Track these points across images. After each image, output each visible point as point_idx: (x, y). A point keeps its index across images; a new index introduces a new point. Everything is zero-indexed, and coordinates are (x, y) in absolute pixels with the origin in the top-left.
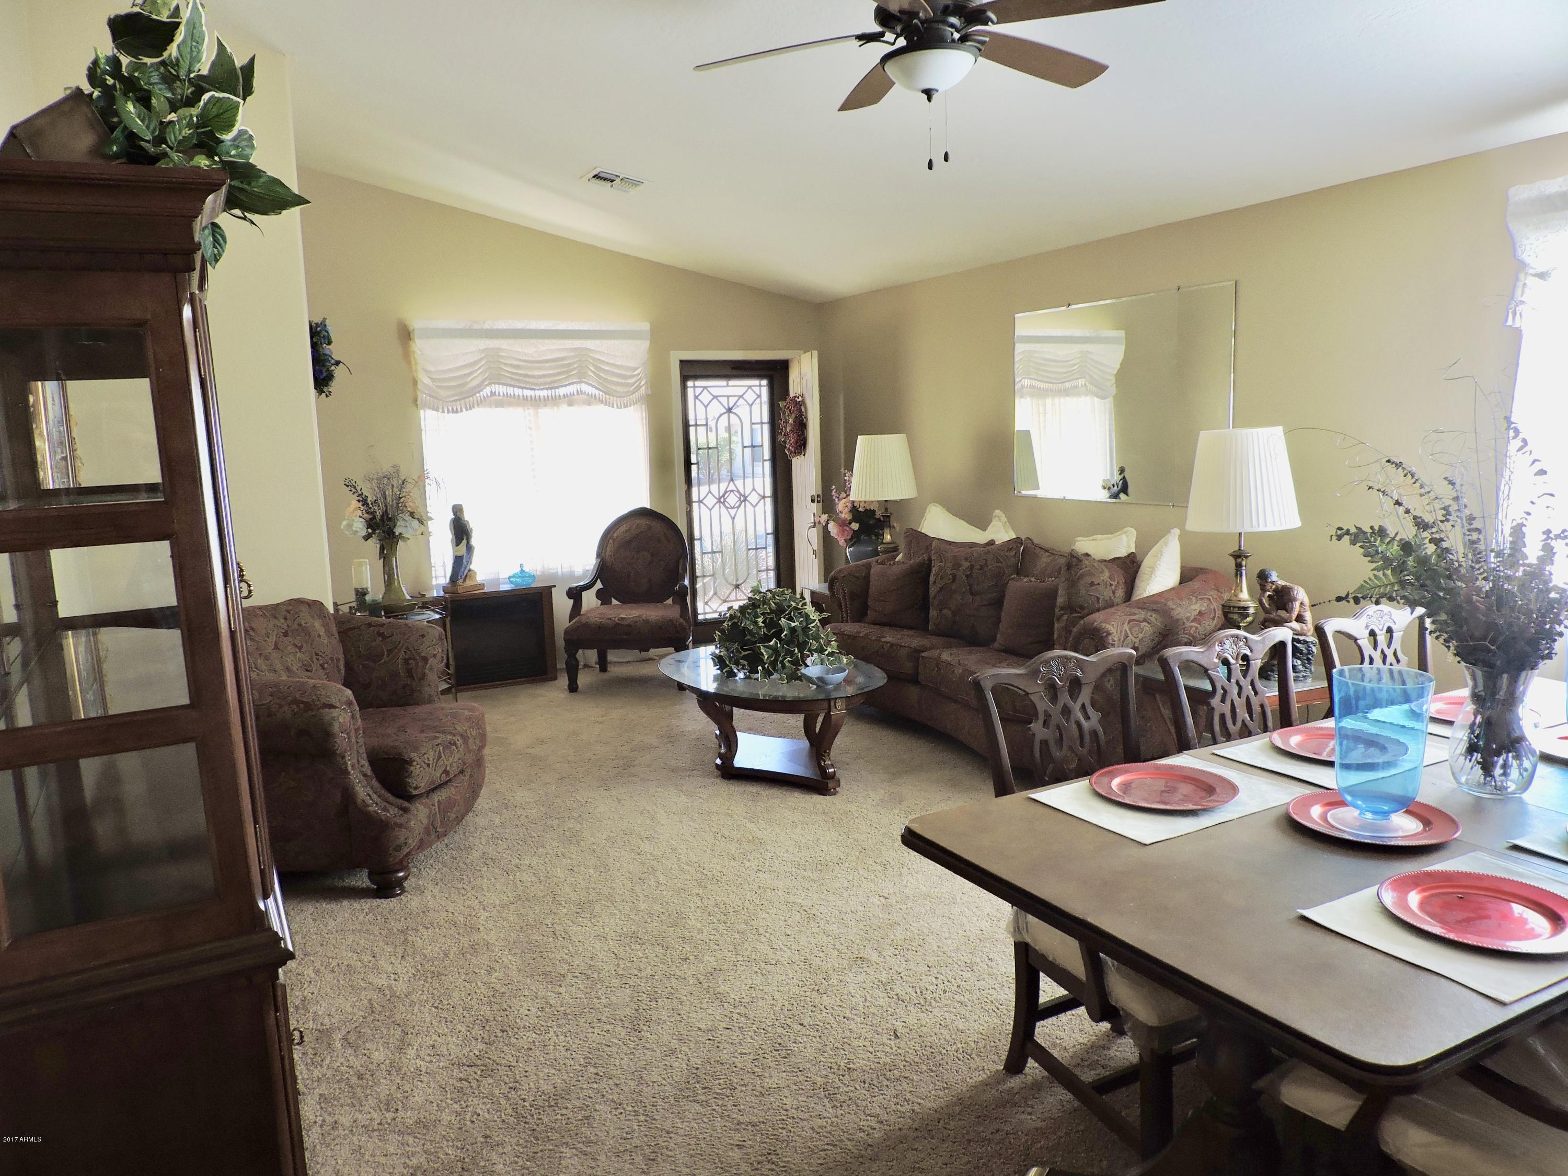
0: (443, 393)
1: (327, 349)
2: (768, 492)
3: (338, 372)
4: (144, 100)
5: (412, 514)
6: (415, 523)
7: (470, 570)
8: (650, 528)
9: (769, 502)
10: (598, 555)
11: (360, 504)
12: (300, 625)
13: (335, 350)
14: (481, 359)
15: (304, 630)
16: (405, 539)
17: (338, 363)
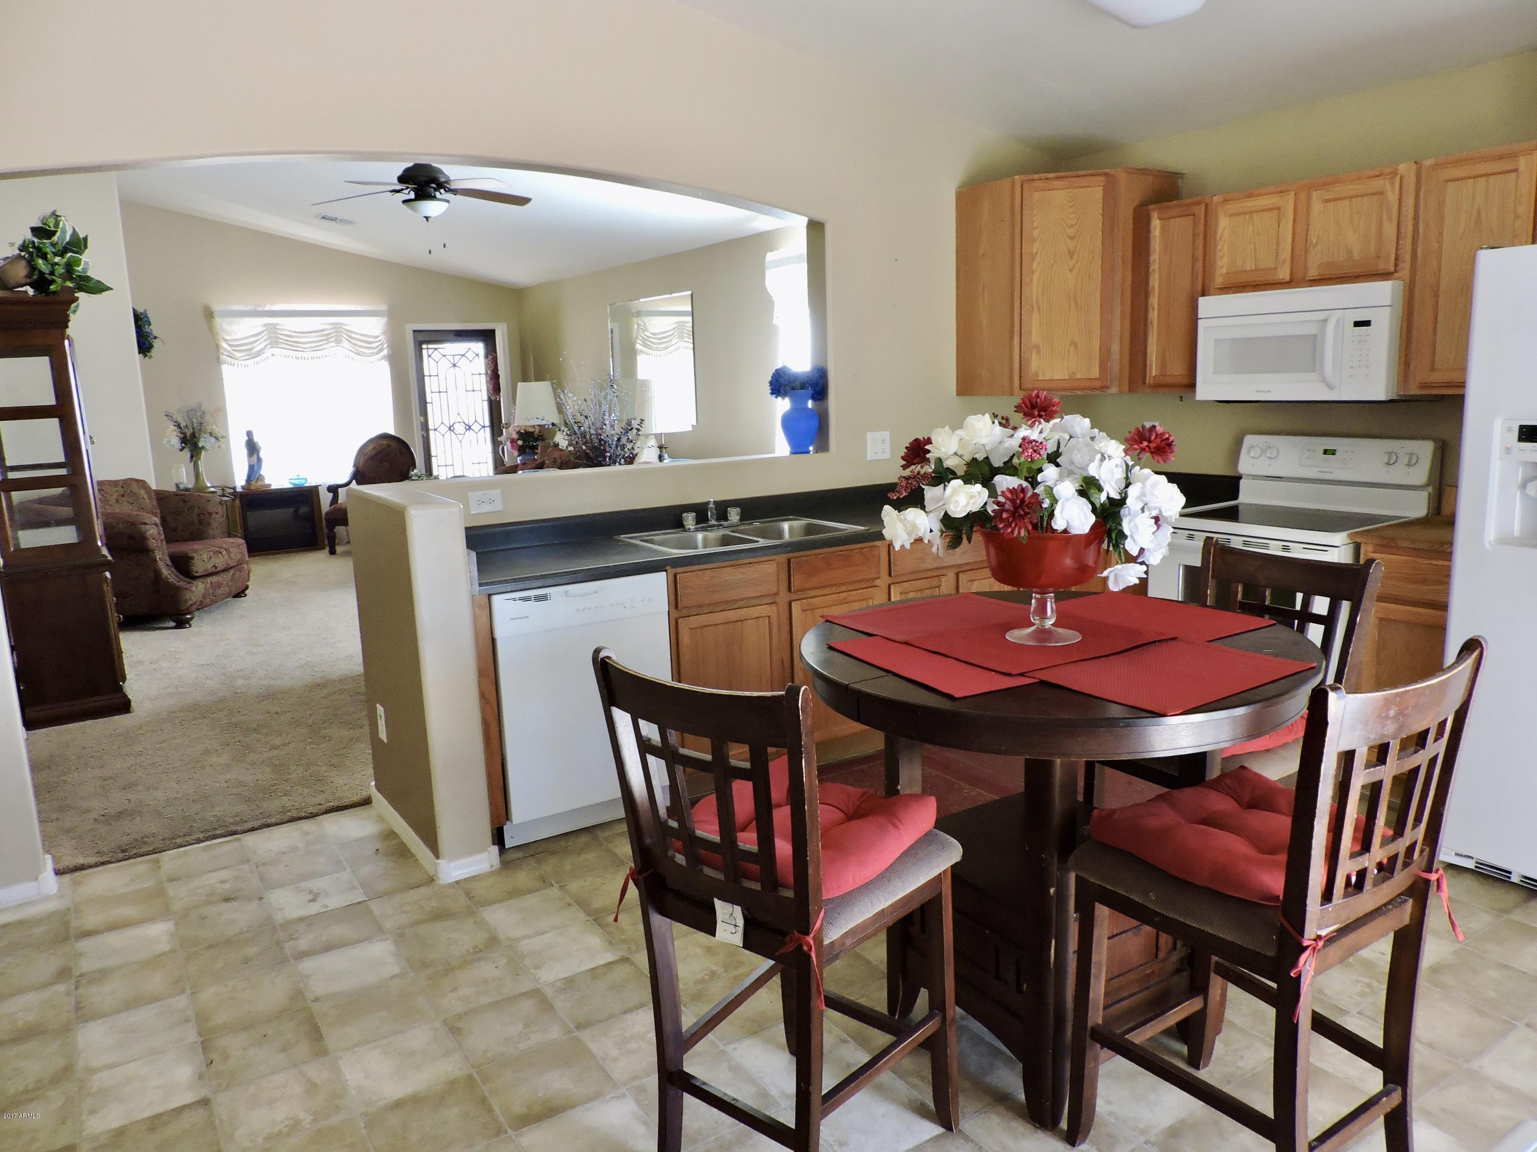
0: (238, 355)
1: (147, 329)
2: (487, 423)
3: (156, 343)
4: (44, 257)
5: (211, 434)
6: (213, 440)
7: (260, 475)
8: (389, 445)
9: (488, 430)
10: (355, 466)
11: (176, 428)
12: (131, 492)
13: (155, 328)
14: (263, 332)
15: (133, 494)
16: (207, 450)
17: (155, 338)
